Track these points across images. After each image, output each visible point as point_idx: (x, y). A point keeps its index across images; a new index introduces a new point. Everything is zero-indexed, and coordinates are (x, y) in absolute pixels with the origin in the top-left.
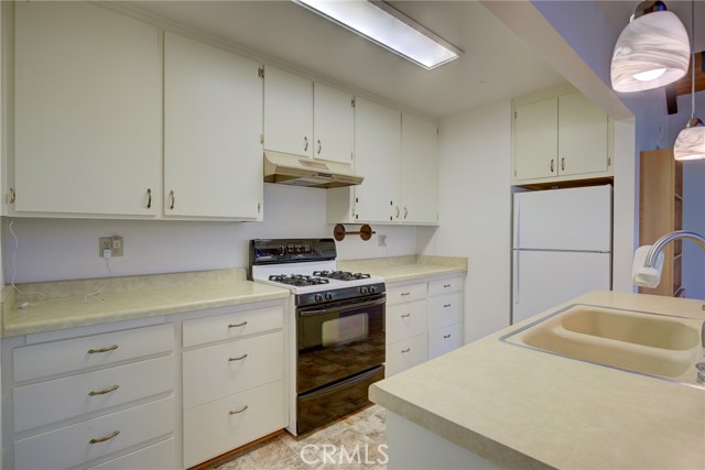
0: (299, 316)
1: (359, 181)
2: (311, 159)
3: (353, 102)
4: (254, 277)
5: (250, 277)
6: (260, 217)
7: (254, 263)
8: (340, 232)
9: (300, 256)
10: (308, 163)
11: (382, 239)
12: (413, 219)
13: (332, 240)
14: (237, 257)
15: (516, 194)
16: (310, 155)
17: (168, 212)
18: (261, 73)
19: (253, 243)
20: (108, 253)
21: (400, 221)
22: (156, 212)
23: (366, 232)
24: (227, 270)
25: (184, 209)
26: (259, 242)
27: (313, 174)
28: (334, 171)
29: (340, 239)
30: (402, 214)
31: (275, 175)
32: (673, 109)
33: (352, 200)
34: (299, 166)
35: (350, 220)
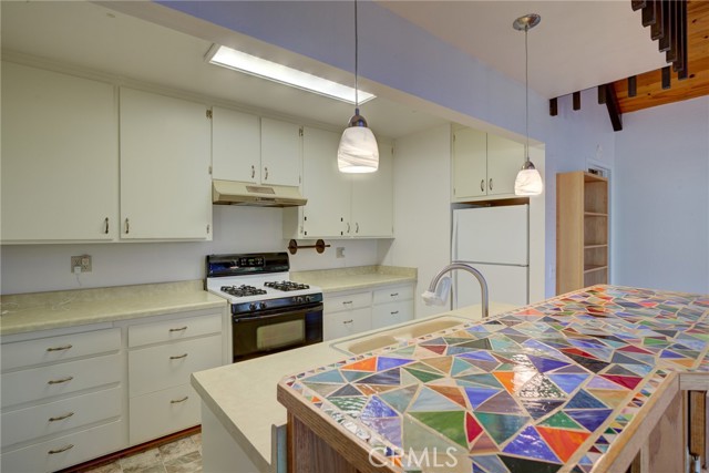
0: (234, 323)
1: (304, 202)
2: (258, 184)
3: (301, 131)
4: (209, 287)
5: (205, 288)
6: (209, 237)
7: (208, 276)
8: (294, 246)
9: (253, 269)
10: (255, 189)
11: (340, 251)
12: (364, 233)
13: (286, 254)
14: (197, 269)
15: (455, 211)
16: (258, 181)
17: (124, 236)
18: (209, 114)
19: (208, 258)
20: (78, 269)
21: (352, 235)
22: (113, 236)
23: (321, 246)
24: (185, 282)
25: (137, 233)
26: (214, 257)
27: (256, 199)
28: (280, 194)
29: (293, 253)
30: (353, 229)
31: (222, 202)
32: (617, 126)
33: (301, 219)
34: (245, 192)
35: (299, 236)
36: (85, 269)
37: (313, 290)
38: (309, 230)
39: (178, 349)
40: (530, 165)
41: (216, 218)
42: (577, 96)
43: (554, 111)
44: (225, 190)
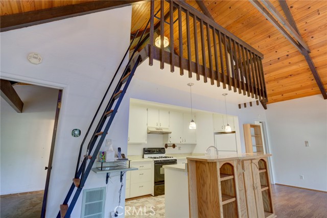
0: (155, 166)
1: (171, 133)
3: (169, 112)
5: (143, 157)
6: (146, 142)
7: (144, 154)
8: (166, 146)
9: (156, 152)
10: (158, 129)
11: (180, 148)
12: (187, 142)
13: (164, 148)
14: (141, 152)
15: (215, 135)
16: (158, 127)
18: (147, 110)
19: (144, 149)
21: (184, 143)
23: (174, 146)
24: (138, 156)
26: (146, 148)
27: (158, 132)
28: (164, 130)
29: (166, 148)
30: (184, 141)
31: (149, 133)
32: (265, 108)
33: (169, 137)
34: (155, 130)
35: (168, 143)
37: (174, 158)
38: (171, 141)
40: (228, 125)
41: (148, 137)
42: (245, 104)
43: (240, 107)
44: (150, 130)
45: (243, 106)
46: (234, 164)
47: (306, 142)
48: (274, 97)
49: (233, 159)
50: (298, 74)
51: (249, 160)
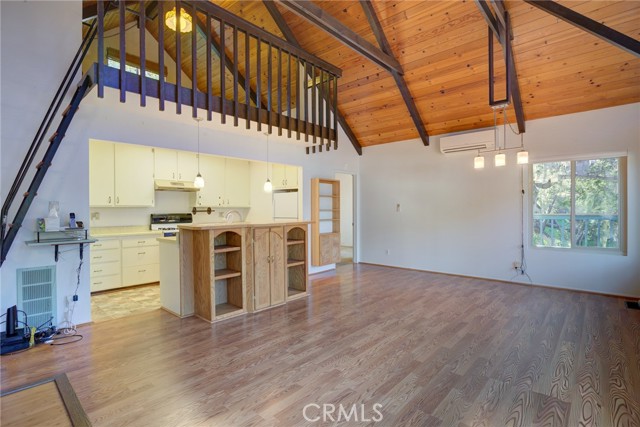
1: (199, 190)
2: (176, 182)
3: (198, 155)
4: (152, 228)
5: (150, 229)
6: (153, 205)
7: (152, 223)
8: (195, 211)
9: (174, 221)
10: (174, 184)
12: (231, 205)
13: (191, 214)
14: (146, 220)
15: (274, 194)
16: (176, 180)
17: (117, 204)
18: (153, 150)
19: (152, 215)
20: (94, 219)
21: (226, 205)
22: (112, 204)
23: (209, 211)
24: (141, 226)
25: (122, 203)
26: (155, 215)
27: (175, 188)
28: (187, 186)
29: (194, 214)
30: (226, 203)
31: (159, 190)
32: (360, 153)
33: (198, 197)
34: (170, 185)
35: (197, 205)
36: (97, 218)
38: (203, 202)
39: (141, 250)
40: (268, 181)
41: (156, 197)
42: (313, 148)
43: (308, 153)
44: (161, 184)
45: (311, 150)
46: (243, 233)
47: (398, 206)
48: (370, 137)
49: (240, 228)
50: (394, 105)
51: (266, 227)
